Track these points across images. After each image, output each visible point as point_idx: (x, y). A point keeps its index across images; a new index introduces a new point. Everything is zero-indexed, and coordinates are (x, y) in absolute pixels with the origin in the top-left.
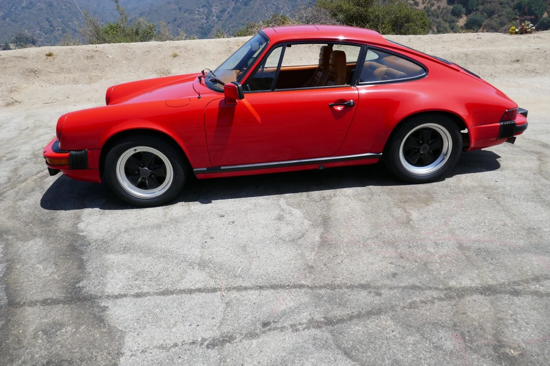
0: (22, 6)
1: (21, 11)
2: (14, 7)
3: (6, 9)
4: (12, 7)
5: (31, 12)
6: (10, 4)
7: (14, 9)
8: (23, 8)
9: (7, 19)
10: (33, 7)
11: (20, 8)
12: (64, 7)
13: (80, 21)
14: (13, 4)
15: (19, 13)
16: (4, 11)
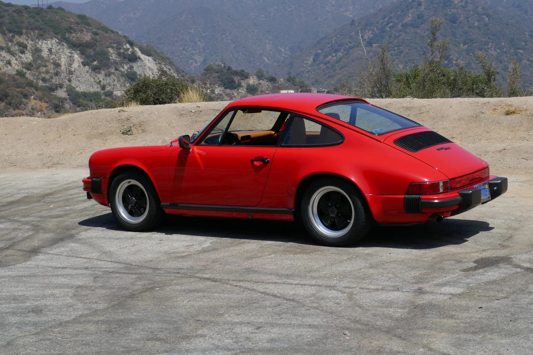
0: (404, 22)
1: (400, 31)
2: (391, 24)
3: (377, 27)
4: (388, 24)
5: (416, 33)
6: (386, 19)
7: (390, 28)
8: (405, 26)
9: (375, 45)
10: (422, 23)
11: (399, 26)
12: (476, 24)
13: (501, 49)
14: (390, 18)
15: (397, 34)
16: (373, 30)
